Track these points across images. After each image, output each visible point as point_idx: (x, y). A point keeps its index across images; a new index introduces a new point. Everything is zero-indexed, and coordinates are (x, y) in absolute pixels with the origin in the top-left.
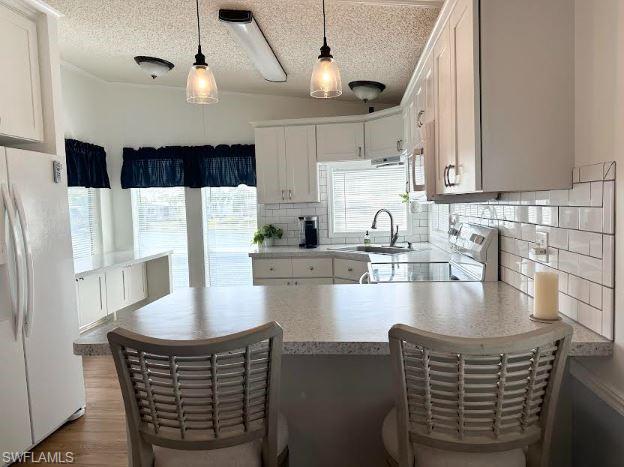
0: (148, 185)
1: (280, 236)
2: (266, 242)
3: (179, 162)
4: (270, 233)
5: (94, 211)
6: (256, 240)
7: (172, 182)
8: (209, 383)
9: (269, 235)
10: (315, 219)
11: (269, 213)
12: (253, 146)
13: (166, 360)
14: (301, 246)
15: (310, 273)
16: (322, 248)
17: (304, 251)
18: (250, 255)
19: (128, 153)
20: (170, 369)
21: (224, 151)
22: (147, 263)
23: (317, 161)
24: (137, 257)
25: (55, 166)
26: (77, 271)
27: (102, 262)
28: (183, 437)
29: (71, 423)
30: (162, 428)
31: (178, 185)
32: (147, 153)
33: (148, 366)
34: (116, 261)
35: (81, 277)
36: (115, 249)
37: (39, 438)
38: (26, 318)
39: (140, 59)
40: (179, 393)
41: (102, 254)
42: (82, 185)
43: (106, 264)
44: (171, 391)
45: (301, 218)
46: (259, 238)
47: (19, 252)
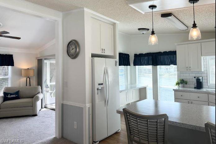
0: (141, 65)
1: (186, 83)
2: (180, 85)
3: (150, 57)
4: (182, 82)
5: (126, 72)
6: (176, 84)
7: (148, 64)
8: (147, 128)
9: (182, 83)
10: (201, 78)
11: (182, 75)
12: (176, 51)
13: (136, 118)
14: (195, 88)
15: (198, 99)
16: (204, 90)
17: (196, 90)
18: (174, 90)
19: (136, 55)
20: (137, 121)
21: (165, 53)
22: (140, 89)
23: (202, 56)
24: (137, 87)
25: (116, 62)
26: (120, 90)
27: (127, 88)
28: (140, 141)
29: (117, 133)
30: (135, 137)
31: (150, 65)
32: (141, 55)
33: (132, 119)
34: (131, 88)
35: (121, 91)
36: (131, 84)
37: (109, 135)
38: (108, 101)
39: (139, 29)
40: (139, 128)
41: (127, 85)
42: (123, 65)
43: (129, 88)
44: (137, 127)
45: (195, 77)
46: (178, 84)
47: (107, 83)
